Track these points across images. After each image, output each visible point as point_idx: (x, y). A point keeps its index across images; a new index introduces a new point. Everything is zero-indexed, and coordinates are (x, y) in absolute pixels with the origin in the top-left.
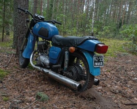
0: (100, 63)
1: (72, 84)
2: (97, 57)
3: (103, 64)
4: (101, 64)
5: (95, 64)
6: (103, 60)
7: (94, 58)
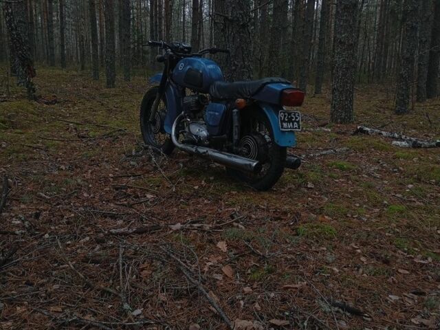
0: (293, 125)
1: (246, 165)
2: (286, 114)
3: (299, 127)
4: (295, 127)
5: (282, 126)
6: (299, 119)
7: (281, 115)
